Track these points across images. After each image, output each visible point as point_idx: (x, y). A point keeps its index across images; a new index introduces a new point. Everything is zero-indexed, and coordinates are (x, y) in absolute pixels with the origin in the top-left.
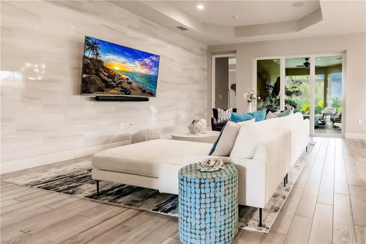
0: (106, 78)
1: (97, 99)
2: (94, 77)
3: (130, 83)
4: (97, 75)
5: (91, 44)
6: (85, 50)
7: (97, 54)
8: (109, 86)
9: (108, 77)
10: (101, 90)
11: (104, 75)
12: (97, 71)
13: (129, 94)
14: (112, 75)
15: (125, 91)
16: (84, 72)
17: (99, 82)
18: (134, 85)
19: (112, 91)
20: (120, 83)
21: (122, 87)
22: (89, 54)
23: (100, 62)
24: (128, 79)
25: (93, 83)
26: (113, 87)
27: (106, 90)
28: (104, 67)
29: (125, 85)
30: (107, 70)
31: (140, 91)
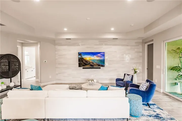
0: (85, 62)
1: (83, 68)
2: (81, 62)
3: (93, 63)
4: (82, 62)
5: (80, 54)
7: (82, 56)
8: (86, 65)
9: (86, 62)
11: (84, 62)
13: (93, 66)
14: (87, 61)
15: (92, 65)
16: (79, 61)
17: (83, 63)
18: (95, 63)
19: (87, 66)
20: (90, 63)
22: (80, 57)
23: (83, 58)
24: (92, 62)
25: (81, 64)
26: (87, 65)
27: (85, 66)
28: (84, 59)
29: (91, 64)
30: (85, 60)
31: (98, 65)
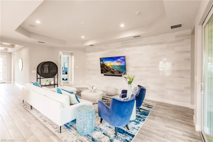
1: (104, 75)
2: (103, 69)
3: (114, 69)
4: (104, 68)
5: (101, 60)
6: (100, 62)
7: (103, 62)
8: (107, 71)
9: (107, 68)
10: (105, 72)
11: (105, 68)
12: (104, 67)
13: (114, 73)
14: (108, 68)
15: (112, 72)
16: (101, 68)
17: (104, 70)
18: (115, 70)
19: (108, 72)
20: (110, 70)
21: (111, 71)
22: (102, 63)
23: (104, 64)
24: (112, 68)
25: (103, 70)
26: (108, 71)
28: (105, 65)
29: (112, 70)
30: (106, 66)
31: (118, 72)
